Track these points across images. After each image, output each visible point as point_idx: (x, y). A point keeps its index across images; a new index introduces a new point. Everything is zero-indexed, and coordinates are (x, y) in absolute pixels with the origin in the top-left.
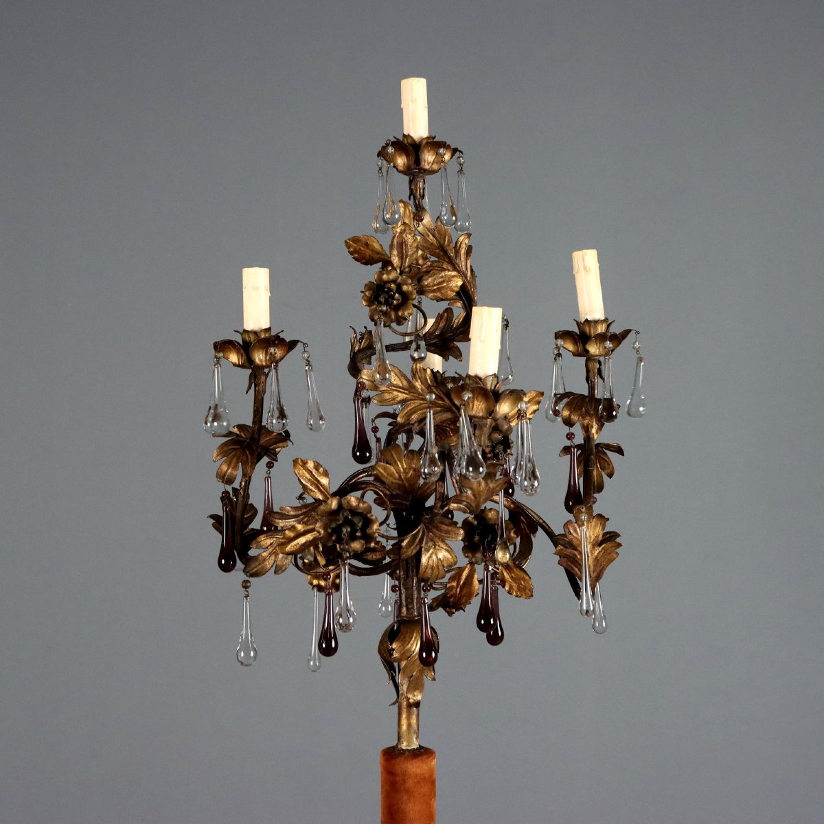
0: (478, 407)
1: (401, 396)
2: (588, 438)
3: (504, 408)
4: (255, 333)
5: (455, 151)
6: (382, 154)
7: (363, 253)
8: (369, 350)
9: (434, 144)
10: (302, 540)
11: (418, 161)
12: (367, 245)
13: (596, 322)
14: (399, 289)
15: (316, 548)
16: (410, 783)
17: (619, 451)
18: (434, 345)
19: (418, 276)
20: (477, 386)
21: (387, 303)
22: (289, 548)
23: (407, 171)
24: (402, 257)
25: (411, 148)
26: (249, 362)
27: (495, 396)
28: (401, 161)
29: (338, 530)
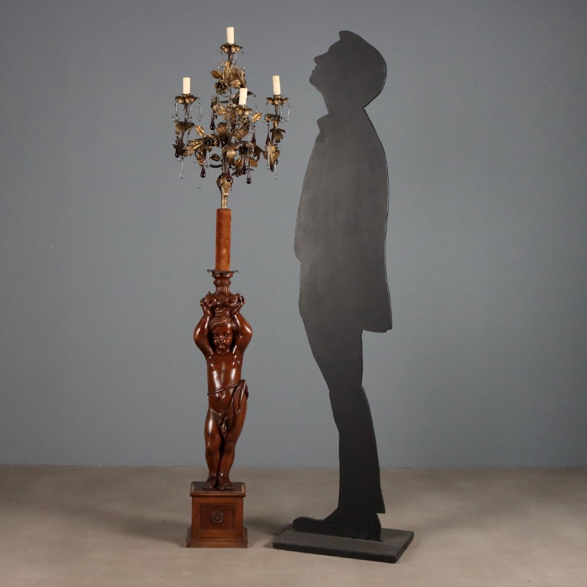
0: (240, 112)
1: (224, 113)
2: (274, 126)
3: (247, 113)
4: (186, 95)
5: (241, 48)
6: (221, 48)
7: (216, 75)
8: (216, 102)
9: (235, 46)
10: (197, 146)
11: (231, 50)
12: (217, 73)
13: (278, 96)
14: (224, 84)
15: (201, 149)
16: (224, 216)
17: (284, 131)
18: (235, 102)
19: (229, 81)
20: (241, 107)
21: (221, 88)
22: (194, 148)
23: (228, 53)
24: (225, 76)
25: (229, 47)
26: (184, 103)
27: (245, 110)
28: (226, 50)
29: (206, 143)
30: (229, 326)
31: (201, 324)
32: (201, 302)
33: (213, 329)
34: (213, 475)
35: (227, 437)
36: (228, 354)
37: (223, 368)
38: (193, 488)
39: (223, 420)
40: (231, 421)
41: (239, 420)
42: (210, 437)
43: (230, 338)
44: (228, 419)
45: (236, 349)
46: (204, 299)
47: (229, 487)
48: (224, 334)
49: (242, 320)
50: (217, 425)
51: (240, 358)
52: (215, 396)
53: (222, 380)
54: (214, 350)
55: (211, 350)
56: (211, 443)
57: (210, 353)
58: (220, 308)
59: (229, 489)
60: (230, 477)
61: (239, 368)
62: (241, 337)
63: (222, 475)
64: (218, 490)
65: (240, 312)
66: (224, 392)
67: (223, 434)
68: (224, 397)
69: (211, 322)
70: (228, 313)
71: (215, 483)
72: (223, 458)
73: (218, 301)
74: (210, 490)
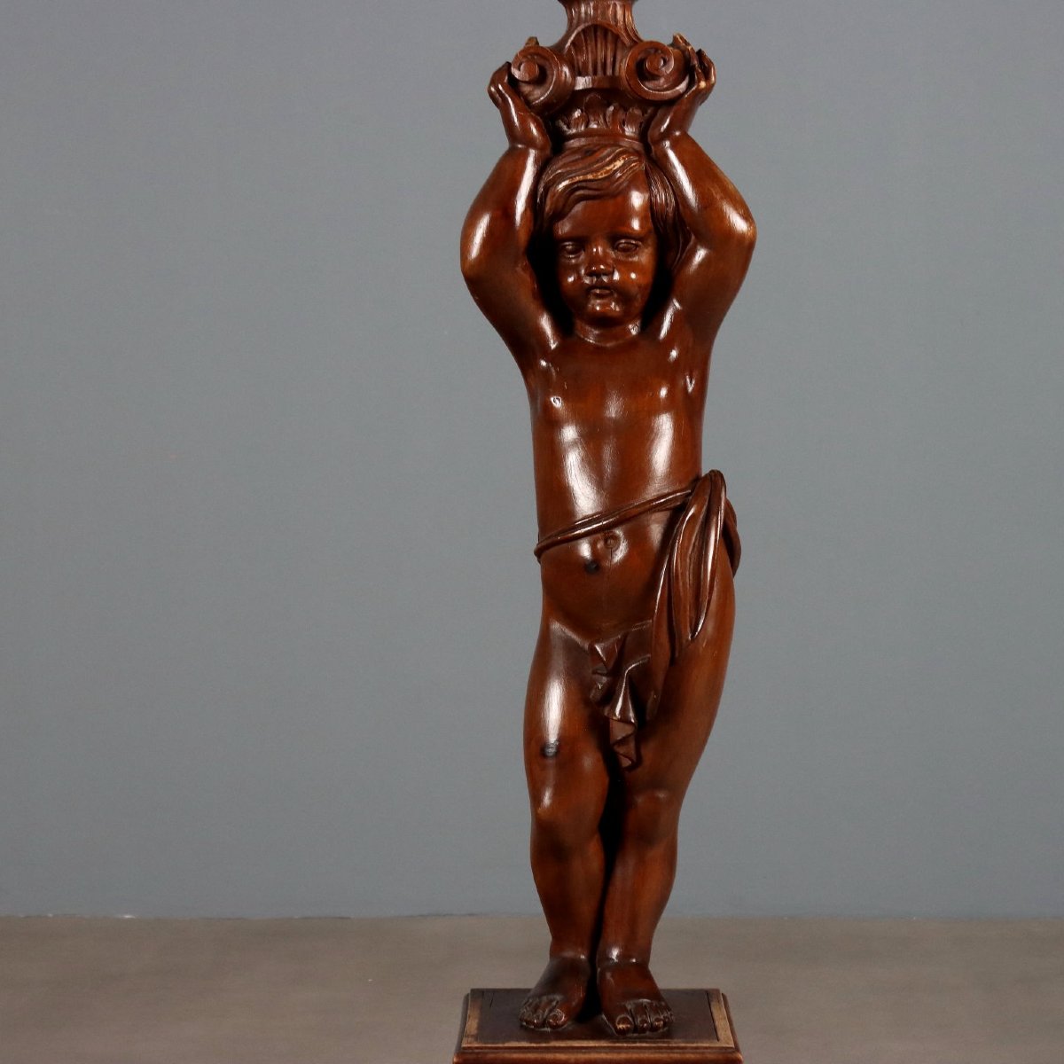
30: (637, 199)
31: (497, 194)
32: (493, 82)
33: (559, 215)
34: (569, 954)
35: (638, 762)
36: (633, 343)
37: (613, 410)
38: (473, 1025)
39: (615, 673)
40: (660, 678)
41: (698, 679)
42: (551, 762)
43: (644, 257)
44: (644, 673)
45: (677, 314)
46: (508, 65)
47: (651, 1019)
48: (613, 240)
49: (701, 168)
50: (586, 702)
51: (698, 363)
52: (574, 553)
53: (608, 469)
54: (562, 327)
55: (545, 324)
56: (554, 796)
57: (544, 341)
58: (589, 111)
59: (653, 1029)
60: (653, 968)
61: (690, 414)
62: (701, 254)
63: (615, 953)
64: (599, 1033)
65: (692, 132)
66: (619, 532)
67: (621, 750)
68: (620, 554)
69: (546, 178)
70: (629, 131)
71: (579, 995)
72: (619, 872)
73: (577, 71)
74: (559, 1033)
